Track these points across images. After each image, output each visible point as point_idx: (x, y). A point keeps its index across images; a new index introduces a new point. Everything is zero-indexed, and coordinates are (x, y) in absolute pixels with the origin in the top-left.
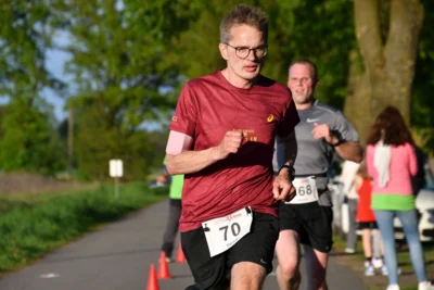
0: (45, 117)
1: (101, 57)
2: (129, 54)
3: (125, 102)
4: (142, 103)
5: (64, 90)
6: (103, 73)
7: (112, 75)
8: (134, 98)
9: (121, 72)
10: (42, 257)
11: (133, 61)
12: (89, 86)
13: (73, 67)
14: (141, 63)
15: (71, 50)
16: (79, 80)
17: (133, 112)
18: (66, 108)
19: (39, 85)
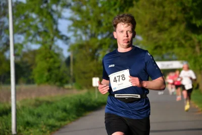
0: (58, 55)
1: (87, 23)
2: (102, 21)
3: (100, 46)
4: (109, 47)
5: (68, 41)
6: (88, 31)
7: (93, 32)
8: (105, 44)
9: (98, 30)
10: (57, 130)
11: (104, 24)
12: (81, 38)
13: (72, 28)
14: (109, 25)
15: (71, 19)
16: (75, 35)
17: (105, 51)
18: (69, 50)
19: (55, 38)
